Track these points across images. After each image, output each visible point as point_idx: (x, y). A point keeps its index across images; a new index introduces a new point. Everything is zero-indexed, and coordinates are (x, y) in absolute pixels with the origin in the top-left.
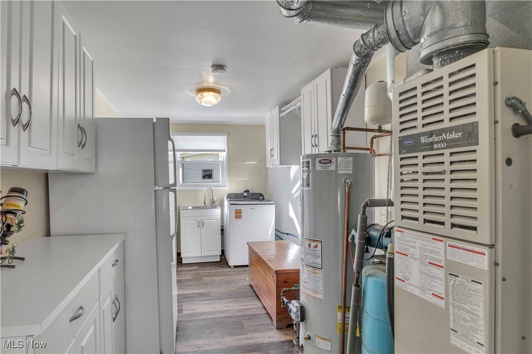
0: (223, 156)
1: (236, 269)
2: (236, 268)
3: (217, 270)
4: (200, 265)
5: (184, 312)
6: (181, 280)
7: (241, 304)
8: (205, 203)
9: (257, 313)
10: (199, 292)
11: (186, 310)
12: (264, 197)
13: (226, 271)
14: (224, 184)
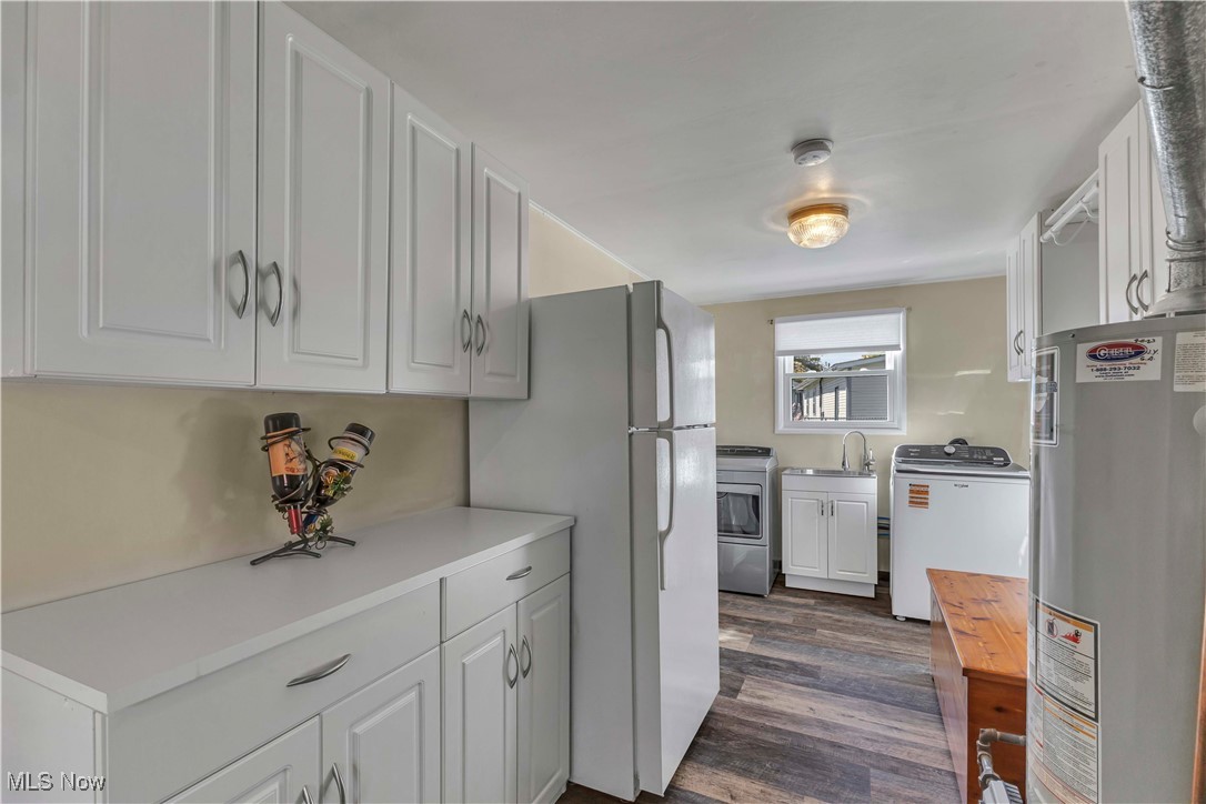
0: (893, 359)
1: (909, 626)
2: (910, 624)
3: (859, 616)
4: (822, 598)
5: (740, 697)
6: (768, 622)
7: (885, 722)
8: (843, 464)
9: (923, 761)
10: (794, 659)
11: (746, 695)
12: (1007, 459)
13: (880, 624)
14: (896, 424)
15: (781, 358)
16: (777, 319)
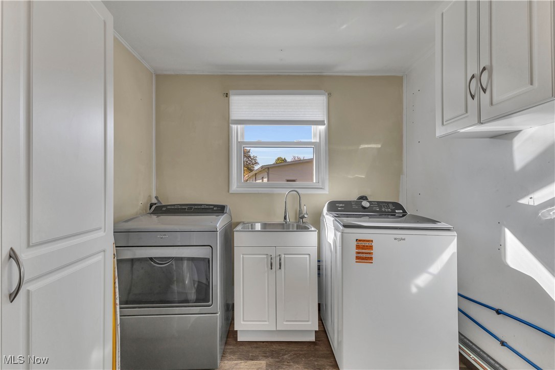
0: (318, 134)
8: (285, 218)
14: (320, 185)
15: (234, 127)
16: (231, 92)
